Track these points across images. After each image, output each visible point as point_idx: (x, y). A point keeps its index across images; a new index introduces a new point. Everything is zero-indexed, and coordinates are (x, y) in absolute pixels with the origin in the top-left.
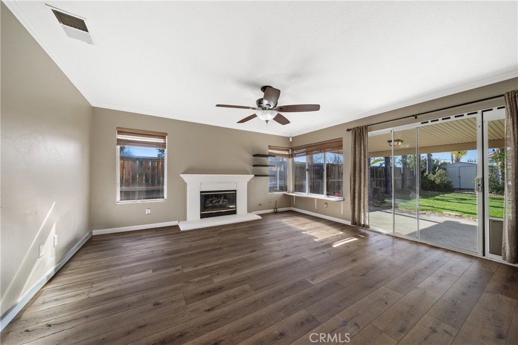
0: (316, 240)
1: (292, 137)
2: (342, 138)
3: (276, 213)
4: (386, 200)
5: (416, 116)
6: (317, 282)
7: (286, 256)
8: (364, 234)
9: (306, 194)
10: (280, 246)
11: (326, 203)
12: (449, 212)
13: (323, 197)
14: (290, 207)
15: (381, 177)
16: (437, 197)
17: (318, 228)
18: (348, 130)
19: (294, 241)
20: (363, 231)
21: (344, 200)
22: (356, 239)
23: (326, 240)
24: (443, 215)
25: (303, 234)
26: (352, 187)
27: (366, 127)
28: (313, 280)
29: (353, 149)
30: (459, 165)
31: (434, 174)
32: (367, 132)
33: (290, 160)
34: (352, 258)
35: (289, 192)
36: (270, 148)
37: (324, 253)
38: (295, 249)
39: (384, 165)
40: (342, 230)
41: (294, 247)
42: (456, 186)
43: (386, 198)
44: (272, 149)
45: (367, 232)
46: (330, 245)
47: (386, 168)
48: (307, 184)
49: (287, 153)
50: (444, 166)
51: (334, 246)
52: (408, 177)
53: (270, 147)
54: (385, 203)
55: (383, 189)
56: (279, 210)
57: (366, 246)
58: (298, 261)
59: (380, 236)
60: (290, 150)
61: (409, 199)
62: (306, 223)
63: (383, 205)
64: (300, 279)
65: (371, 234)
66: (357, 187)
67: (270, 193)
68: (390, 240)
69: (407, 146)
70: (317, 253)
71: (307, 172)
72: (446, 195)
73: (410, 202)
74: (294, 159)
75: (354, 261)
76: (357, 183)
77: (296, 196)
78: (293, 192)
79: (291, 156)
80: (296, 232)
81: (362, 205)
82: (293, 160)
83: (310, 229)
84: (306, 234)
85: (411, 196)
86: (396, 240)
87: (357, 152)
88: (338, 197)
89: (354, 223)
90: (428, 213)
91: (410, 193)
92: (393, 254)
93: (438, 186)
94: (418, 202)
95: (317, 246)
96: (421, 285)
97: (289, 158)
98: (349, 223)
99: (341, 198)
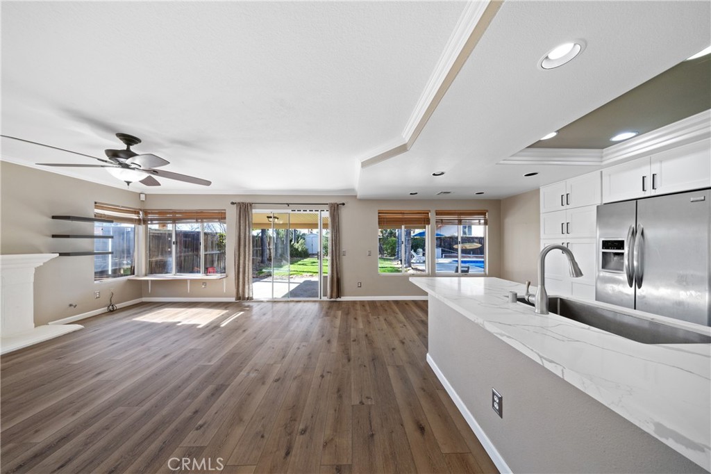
0: (198, 327)
1: (146, 195)
2: (225, 210)
3: (112, 311)
4: (264, 270)
5: (288, 204)
6: (215, 362)
7: (165, 356)
8: (248, 306)
9: (172, 275)
10: (149, 350)
11: (204, 282)
12: (306, 274)
13: (200, 276)
14: (142, 297)
15: (257, 247)
16: (299, 263)
17: (197, 314)
18: (233, 203)
19: (169, 337)
20: (246, 304)
21: (227, 276)
22: (242, 313)
23: (211, 323)
24: (303, 277)
25: (180, 326)
26: (237, 262)
27: (251, 204)
28: (210, 362)
29: (238, 224)
30: (312, 236)
31: (298, 243)
32: (251, 209)
33: (141, 228)
34: (243, 329)
35: (138, 276)
36: (97, 207)
37: (213, 336)
38: (174, 345)
39: (260, 235)
40: (226, 308)
41: (173, 344)
42: (310, 252)
43: (264, 268)
44: (102, 208)
45: (251, 304)
46: (217, 327)
47: (262, 239)
48: (172, 261)
49: (134, 216)
50: (303, 236)
51: (222, 326)
52: (280, 246)
53: (97, 205)
54: (263, 272)
55: (260, 258)
56: (118, 306)
57: (252, 316)
58: (185, 355)
59: (263, 304)
60: (141, 212)
61: (281, 267)
62: (177, 314)
63: (261, 275)
64: (195, 367)
65: (254, 305)
66: (241, 262)
67: (96, 282)
68: (270, 305)
69: (281, 222)
70: (206, 338)
71: (174, 246)
72: (305, 260)
73: (282, 269)
74: (149, 226)
75: (244, 331)
76: (242, 258)
77: (152, 281)
78: (146, 275)
79: (145, 221)
80: (167, 327)
81: (246, 279)
82: (147, 228)
83: (187, 318)
84: (183, 325)
85: (282, 264)
86: (274, 304)
87: (242, 227)
88: (220, 274)
89: (238, 298)
90: (294, 276)
91: (282, 261)
92: (273, 316)
93: (300, 252)
94: (287, 268)
95: (203, 332)
96: (292, 328)
97: (139, 224)
98: (233, 300)
99: (224, 275)
